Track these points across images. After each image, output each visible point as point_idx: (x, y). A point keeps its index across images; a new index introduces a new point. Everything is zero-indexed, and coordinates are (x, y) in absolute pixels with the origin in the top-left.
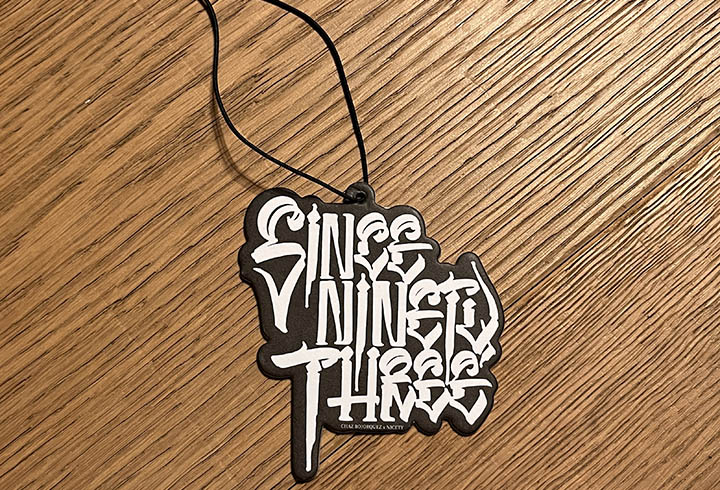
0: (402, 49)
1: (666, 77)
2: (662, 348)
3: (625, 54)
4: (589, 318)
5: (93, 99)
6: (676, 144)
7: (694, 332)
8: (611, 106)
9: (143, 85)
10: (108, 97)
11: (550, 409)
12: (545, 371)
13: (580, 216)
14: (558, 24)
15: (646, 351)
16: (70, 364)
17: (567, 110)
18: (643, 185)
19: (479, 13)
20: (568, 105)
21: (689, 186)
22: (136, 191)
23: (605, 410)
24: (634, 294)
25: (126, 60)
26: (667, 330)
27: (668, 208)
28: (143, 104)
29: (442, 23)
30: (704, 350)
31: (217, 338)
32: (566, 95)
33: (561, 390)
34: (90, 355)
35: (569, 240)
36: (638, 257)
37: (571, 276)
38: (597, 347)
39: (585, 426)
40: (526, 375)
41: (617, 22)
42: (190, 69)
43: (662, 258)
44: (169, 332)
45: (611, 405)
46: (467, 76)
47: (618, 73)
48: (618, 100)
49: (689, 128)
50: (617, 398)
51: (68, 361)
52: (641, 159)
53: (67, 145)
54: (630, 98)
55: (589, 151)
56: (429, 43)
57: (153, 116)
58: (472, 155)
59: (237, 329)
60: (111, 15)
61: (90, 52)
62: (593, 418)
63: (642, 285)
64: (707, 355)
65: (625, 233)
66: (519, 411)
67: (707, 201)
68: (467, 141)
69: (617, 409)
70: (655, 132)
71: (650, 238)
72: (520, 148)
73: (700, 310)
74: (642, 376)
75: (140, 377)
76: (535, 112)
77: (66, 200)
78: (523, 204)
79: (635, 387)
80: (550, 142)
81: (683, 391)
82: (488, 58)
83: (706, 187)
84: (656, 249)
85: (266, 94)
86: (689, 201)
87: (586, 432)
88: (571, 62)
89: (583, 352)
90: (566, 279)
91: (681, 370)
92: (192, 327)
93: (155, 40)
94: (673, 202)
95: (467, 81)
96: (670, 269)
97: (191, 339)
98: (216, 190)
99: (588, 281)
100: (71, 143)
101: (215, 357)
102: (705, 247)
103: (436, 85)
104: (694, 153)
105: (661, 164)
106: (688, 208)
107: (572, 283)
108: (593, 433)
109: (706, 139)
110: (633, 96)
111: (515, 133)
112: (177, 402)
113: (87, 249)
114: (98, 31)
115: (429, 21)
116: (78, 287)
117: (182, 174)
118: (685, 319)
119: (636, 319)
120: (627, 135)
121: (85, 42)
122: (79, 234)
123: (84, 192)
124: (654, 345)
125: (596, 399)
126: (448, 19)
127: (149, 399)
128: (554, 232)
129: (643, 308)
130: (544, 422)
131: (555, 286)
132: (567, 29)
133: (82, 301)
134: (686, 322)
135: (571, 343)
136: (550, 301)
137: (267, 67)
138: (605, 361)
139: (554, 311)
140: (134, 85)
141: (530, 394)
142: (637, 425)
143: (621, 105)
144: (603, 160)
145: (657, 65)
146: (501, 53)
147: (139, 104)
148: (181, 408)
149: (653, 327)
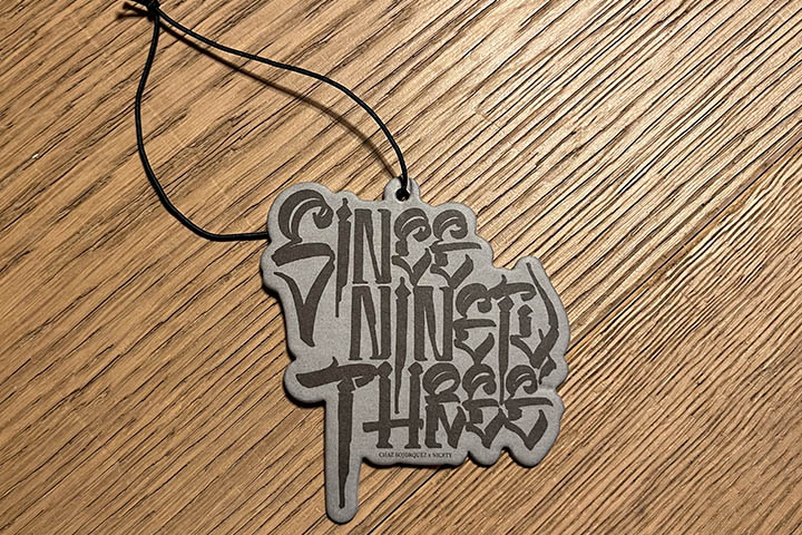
0: (401, 83)
1: (703, 106)
2: (716, 420)
3: (657, 82)
4: (631, 388)
5: (41, 153)
6: (719, 183)
7: (752, 399)
8: (644, 142)
9: (101, 134)
10: (59, 151)
11: (590, 498)
12: (582, 453)
13: (615, 270)
14: (579, 49)
15: (698, 424)
16: (19, 470)
17: (594, 147)
18: (685, 230)
19: (489, 39)
20: (595, 142)
21: (737, 230)
22: (96, 258)
23: (654, 495)
24: (680, 357)
25: (81, 106)
26: (720, 398)
27: (714, 257)
28: (101, 157)
29: (447, 52)
30: (764, 419)
31: (194, 431)
32: (592, 129)
33: (602, 475)
34: (43, 459)
35: (603, 297)
36: (683, 314)
37: (608, 339)
38: (642, 421)
39: (633, 514)
40: (562, 458)
41: (646, 45)
42: (155, 115)
43: (711, 314)
44: (137, 427)
45: (660, 490)
46: (478, 112)
47: (650, 104)
48: (652, 134)
49: (733, 162)
50: (667, 481)
51: (17, 467)
52: (680, 201)
53: (12, 208)
54: (664, 132)
55: (621, 194)
56: (434, 75)
57: (113, 171)
58: (487, 203)
59: (219, 419)
60: (61, 54)
61: (37, 97)
62: (641, 506)
63: (689, 347)
64: (768, 426)
65: (666, 288)
66: (554, 503)
67: (758, 247)
68: (481, 188)
69: (668, 493)
70: (694, 169)
71: (695, 293)
72: (541, 193)
73: (757, 373)
74: (695, 454)
75: (105, 482)
76: (557, 151)
77: (12, 273)
78: (549, 258)
79: (688, 467)
80: (576, 185)
81: (742, 470)
82: (502, 90)
83: (756, 230)
84: (703, 305)
85: (245, 140)
86: (738, 247)
87: (634, 522)
88: (595, 93)
89: (626, 428)
90: (603, 344)
91: (739, 444)
92: (164, 419)
93: (113, 83)
94: (720, 249)
95: (478, 118)
96: (720, 327)
97: (163, 433)
98: (189, 254)
99: (628, 345)
100: (16, 205)
101: (193, 454)
102: (759, 299)
103: (444, 122)
104: (739, 192)
105: (704, 205)
106: (736, 255)
107: (609, 348)
108: (642, 523)
109: (753, 175)
110: (668, 129)
111: (536, 176)
112: (149, 510)
113: (37, 332)
114: (47, 74)
115: (432, 50)
116: (27, 377)
117: (148, 238)
118: (741, 384)
119: (684, 388)
120: (664, 173)
121: (31, 87)
122: (27, 313)
123: (33, 263)
124: (706, 416)
125: (643, 483)
126: (454, 46)
127: (115, 508)
128: (586, 289)
129: (692, 374)
130: (584, 514)
131: (590, 352)
132: (590, 56)
133: (32, 393)
134: (741, 387)
135: (611, 419)
136: (584, 370)
137: (245, 109)
138: (651, 439)
139: (590, 382)
140: (90, 134)
141: (566, 481)
142: (692, 511)
143: (655, 139)
144: (637, 204)
145: (693, 93)
146: (517, 84)
147: (96, 157)
148: (155, 517)
149: (704, 395)
